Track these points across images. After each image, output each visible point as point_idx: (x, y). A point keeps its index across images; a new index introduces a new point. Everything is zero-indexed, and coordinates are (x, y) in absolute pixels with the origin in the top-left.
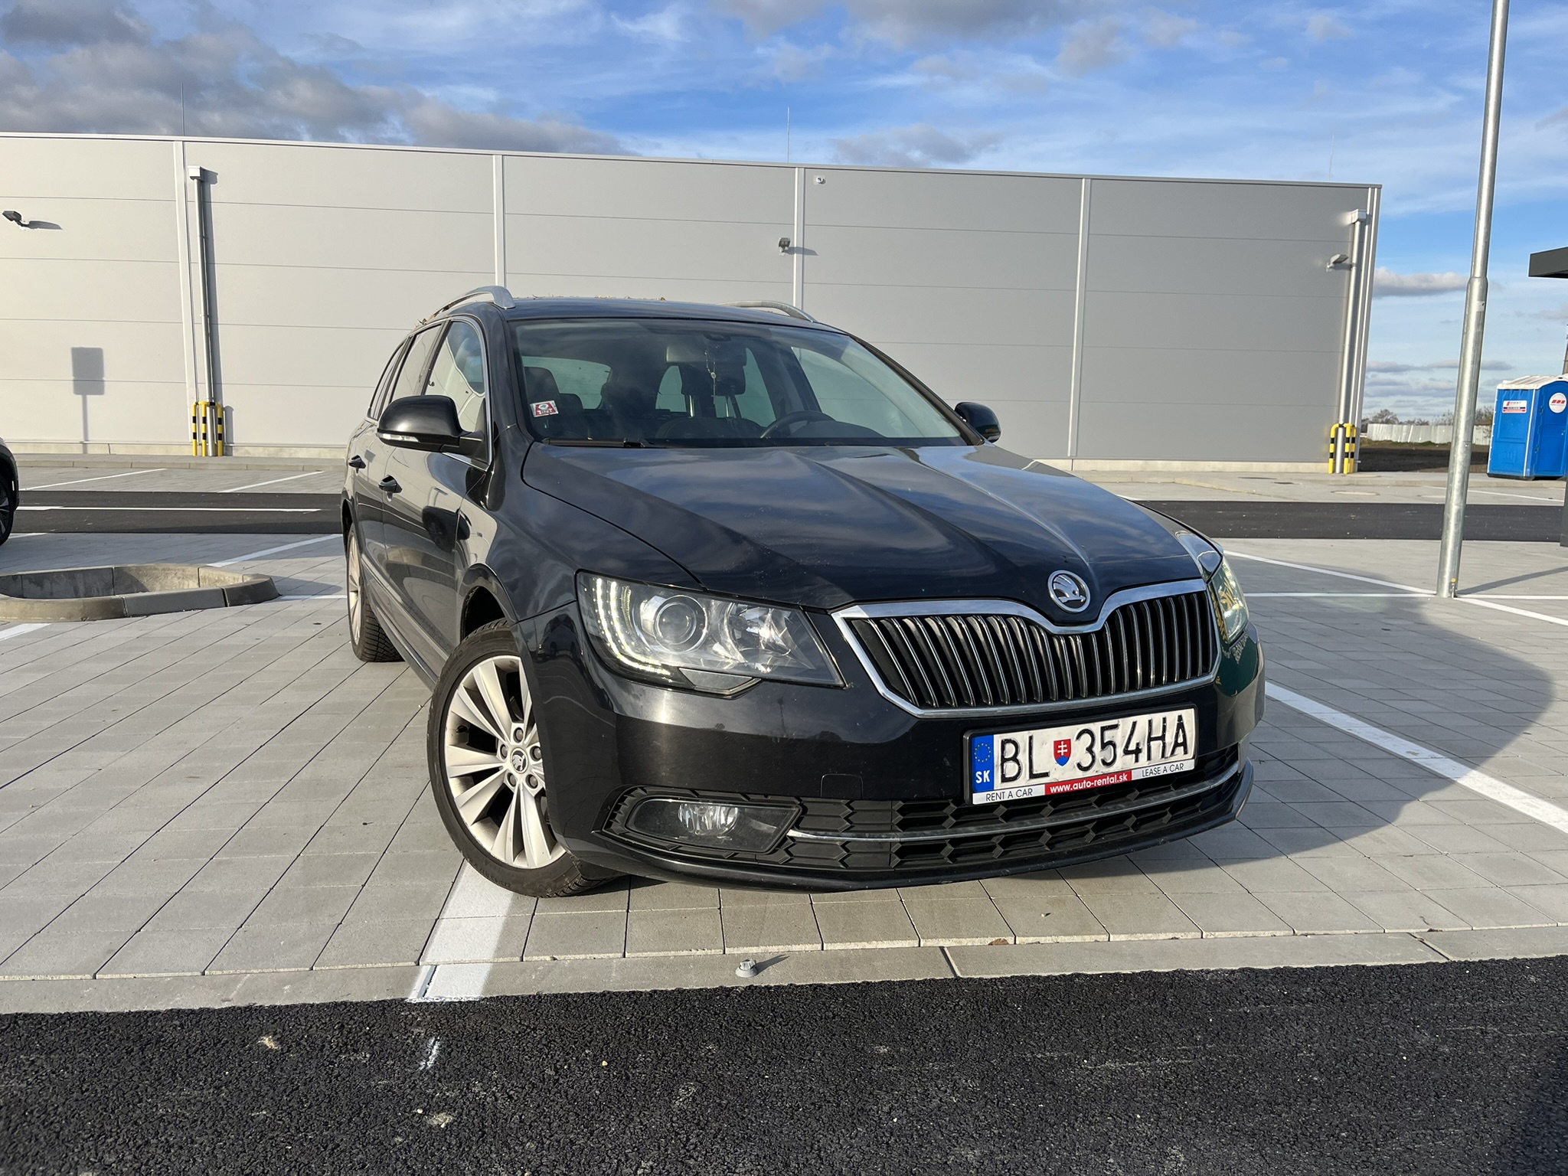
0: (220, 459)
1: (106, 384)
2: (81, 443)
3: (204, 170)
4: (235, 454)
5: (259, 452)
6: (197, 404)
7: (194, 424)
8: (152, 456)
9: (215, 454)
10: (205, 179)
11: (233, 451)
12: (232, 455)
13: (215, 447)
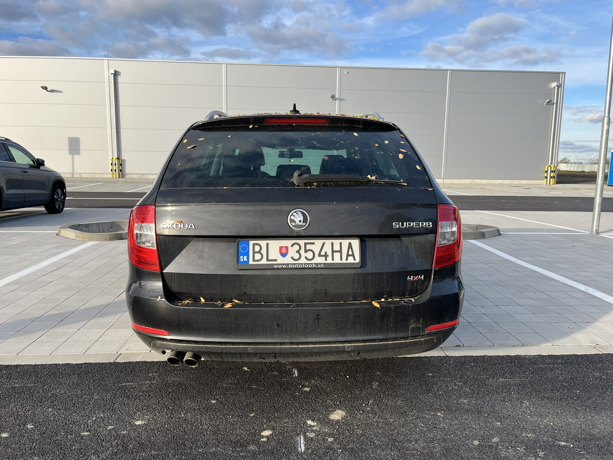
0: (121, 179)
3: (116, 71)
5: (135, 176)
6: (113, 158)
7: (111, 166)
9: (119, 177)
10: (116, 74)
11: (126, 176)
13: (119, 174)
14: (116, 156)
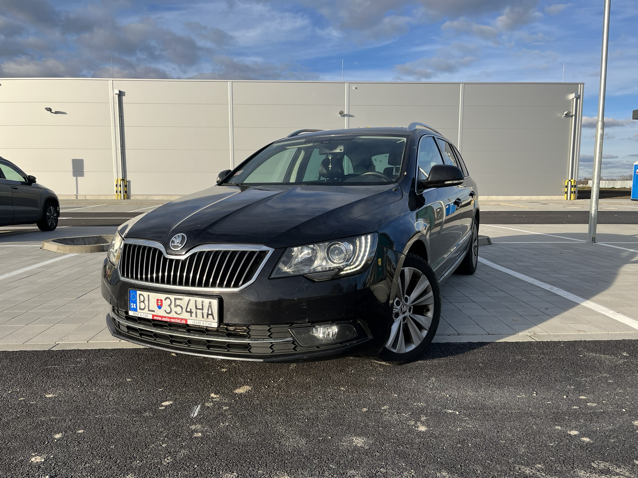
0: (126, 200)
1: (85, 173)
2: (76, 195)
3: (120, 91)
5: (140, 198)
6: (118, 179)
7: (116, 187)
8: (101, 200)
10: (121, 94)
11: (131, 197)
13: (124, 196)
14: (121, 177)
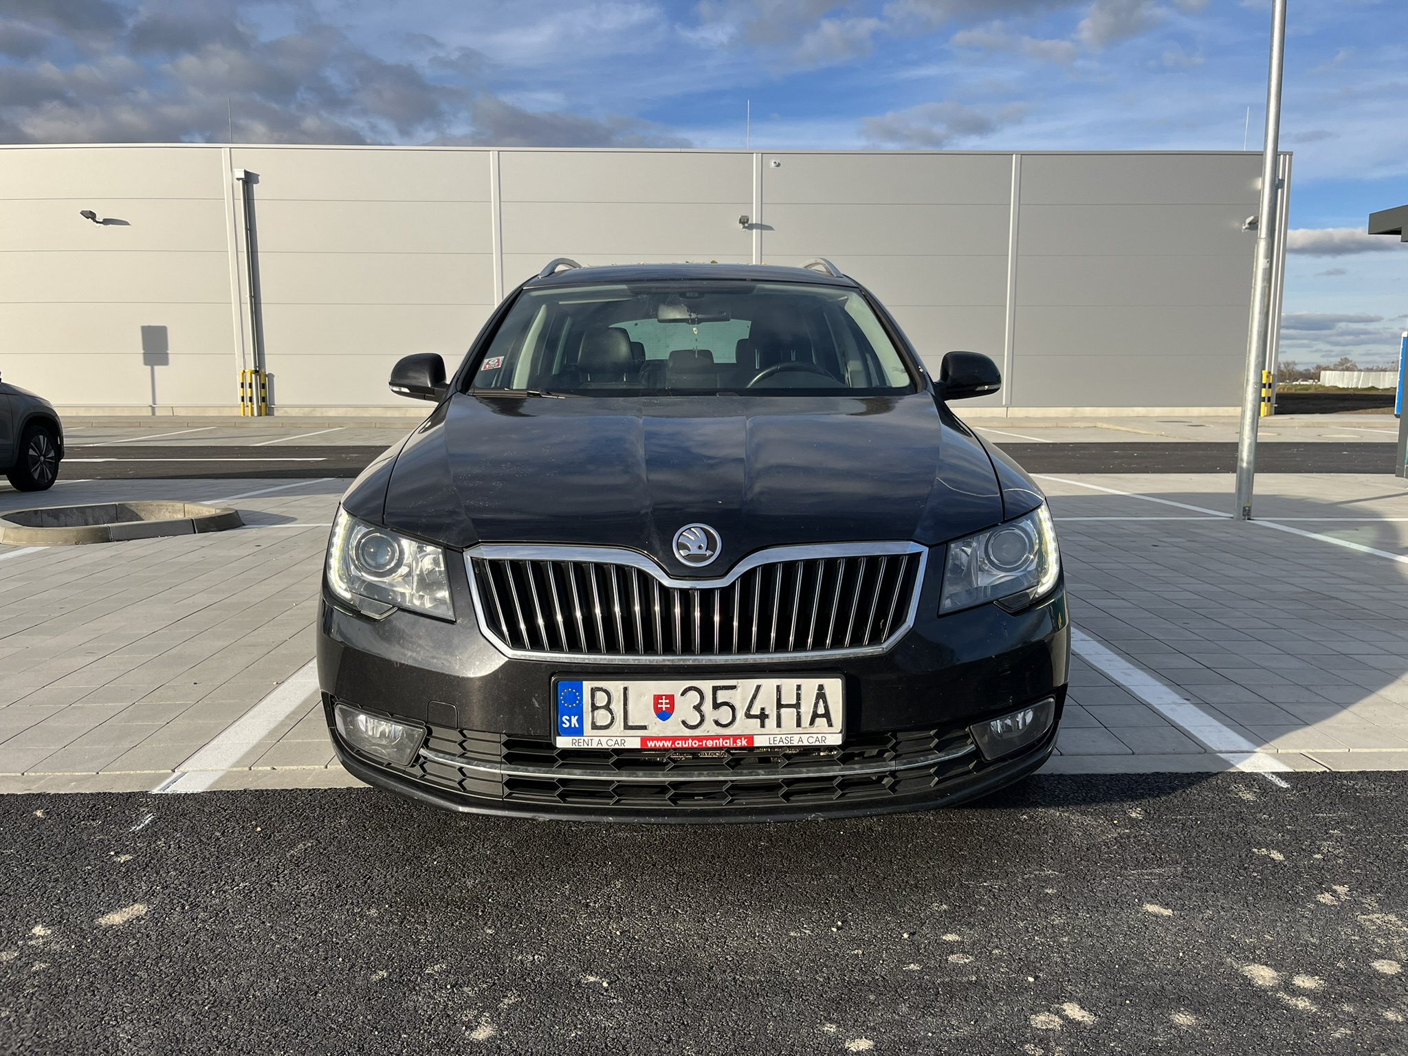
0: (265, 419)
1: (170, 357)
2: (151, 406)
3: (248, 172)
4: (276, 413)
5: (295, 412)
6: (244, 372)
7: (242, 389)
8: (206, 417)
9: (260, 415)
10: (249, 180)
11: (275, 412)
12: (273, 415)
13: (259, 408)
14: (251, 366)
